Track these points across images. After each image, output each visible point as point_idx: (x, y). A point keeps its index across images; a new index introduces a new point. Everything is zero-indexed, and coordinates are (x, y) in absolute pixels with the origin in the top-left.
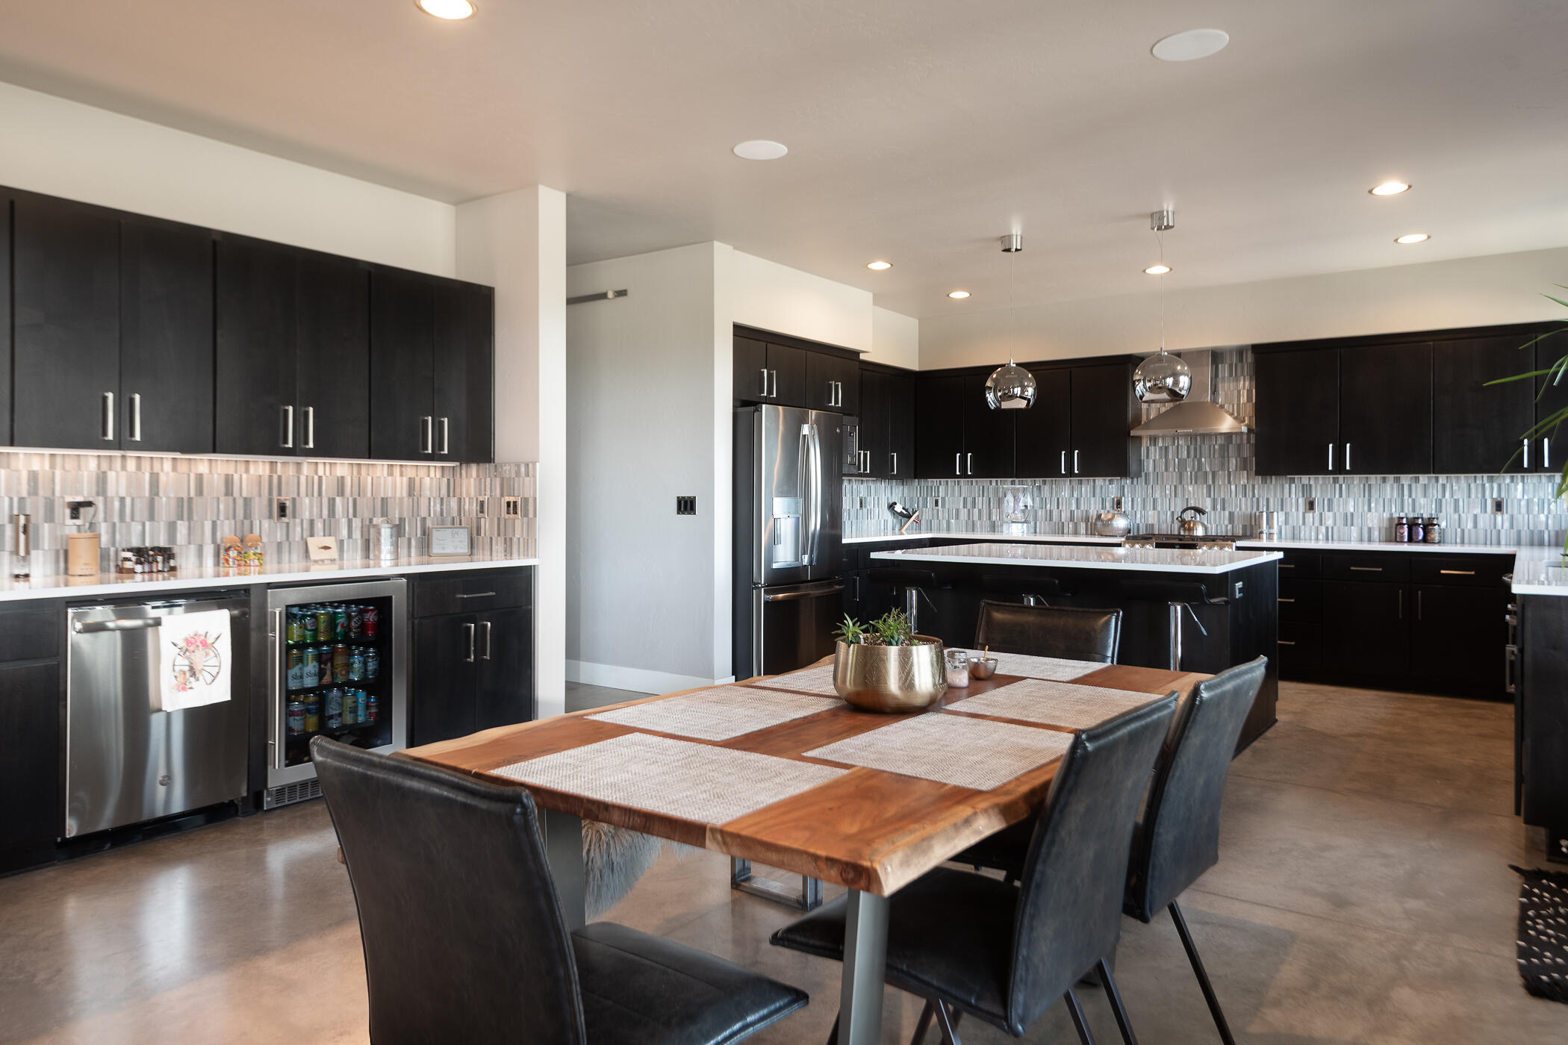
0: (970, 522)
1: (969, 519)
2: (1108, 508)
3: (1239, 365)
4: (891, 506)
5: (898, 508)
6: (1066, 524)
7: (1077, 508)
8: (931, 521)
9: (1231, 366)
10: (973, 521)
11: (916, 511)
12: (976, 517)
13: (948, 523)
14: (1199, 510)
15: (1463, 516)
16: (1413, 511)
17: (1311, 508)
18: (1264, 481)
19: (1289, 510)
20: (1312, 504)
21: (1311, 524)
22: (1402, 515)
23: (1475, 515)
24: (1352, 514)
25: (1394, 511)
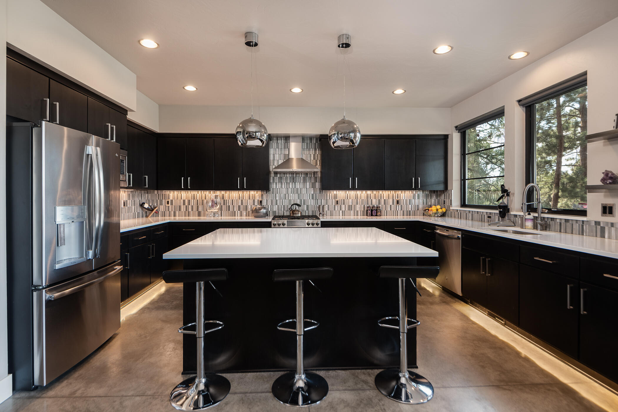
0: (187, 212)
1: (186, 210)
2: (256, 204)
3: (310, 143)
4: (142, 205)
5: (146, 206)
6: (236, 212)
7: (242, 205)
8: (165, 212)
9: (307, 144)
10: (189, 212)
11: (156, 207)
12: (190, 210)
13: (175, 213)
14: (299, 205)
15: (387, 206)
16: (371, 204)
17: (337, 203)
18: (320, 192)
19: (329, 205)
20: (337, 201)
21: (337, 210)
22: (368, 206)
23: (391, 206)
24: (351, 206)
25: (365, 204)
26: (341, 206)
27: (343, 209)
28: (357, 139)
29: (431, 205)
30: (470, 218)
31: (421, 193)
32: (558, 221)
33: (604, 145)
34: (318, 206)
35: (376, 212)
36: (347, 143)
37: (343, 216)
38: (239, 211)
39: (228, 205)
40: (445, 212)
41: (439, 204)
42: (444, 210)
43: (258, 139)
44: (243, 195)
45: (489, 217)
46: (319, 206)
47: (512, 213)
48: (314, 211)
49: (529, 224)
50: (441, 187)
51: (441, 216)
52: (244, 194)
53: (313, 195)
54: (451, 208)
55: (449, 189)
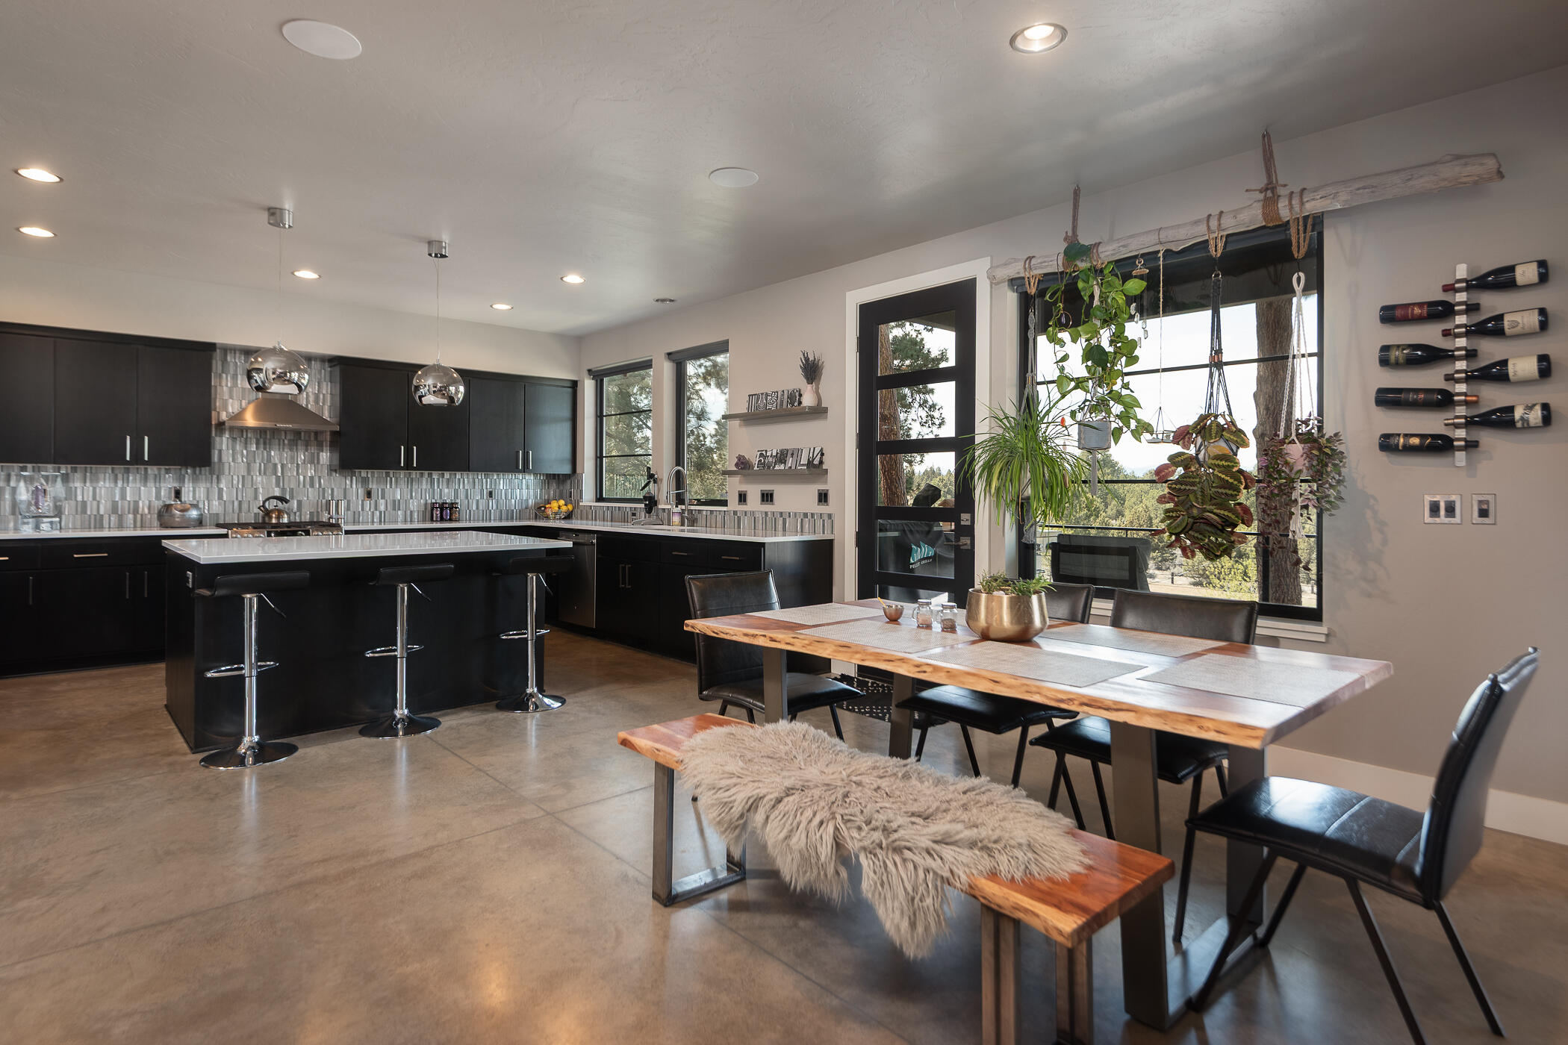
7: (122, 499)
14: (282, 499)
15: (470, 501)
16: (441, 498)
17: (369, 496)
18: (331, 477)
19: (351, 499)
20: (369, 493)
21: (368, 509)
22: (434, 501)
23: (477, 501)
24: (399, 501)
25: (428, 498)
26: (376, 501)
27: (382, 508)
28: (459, 395)
29: (548, 500)
30: (609, 518)
31: (532, 478)
32: (704, 513)
33: (740, 426)
34: (324, 501)
35: (450, 513)
36: (445, 401)
37: (380, 521)
40: (572, 511)
41: (561, 498)
42: (570, 507)
43: (294, 383)
45: (634, 514)
46: (328, 503)
47: (660, 507)
48: (315, 513)
49: (676, 519)
50: (566, 469)
51: (565, 518)
53: (312, 478)
54: (581, 504)
55: (578, 472)
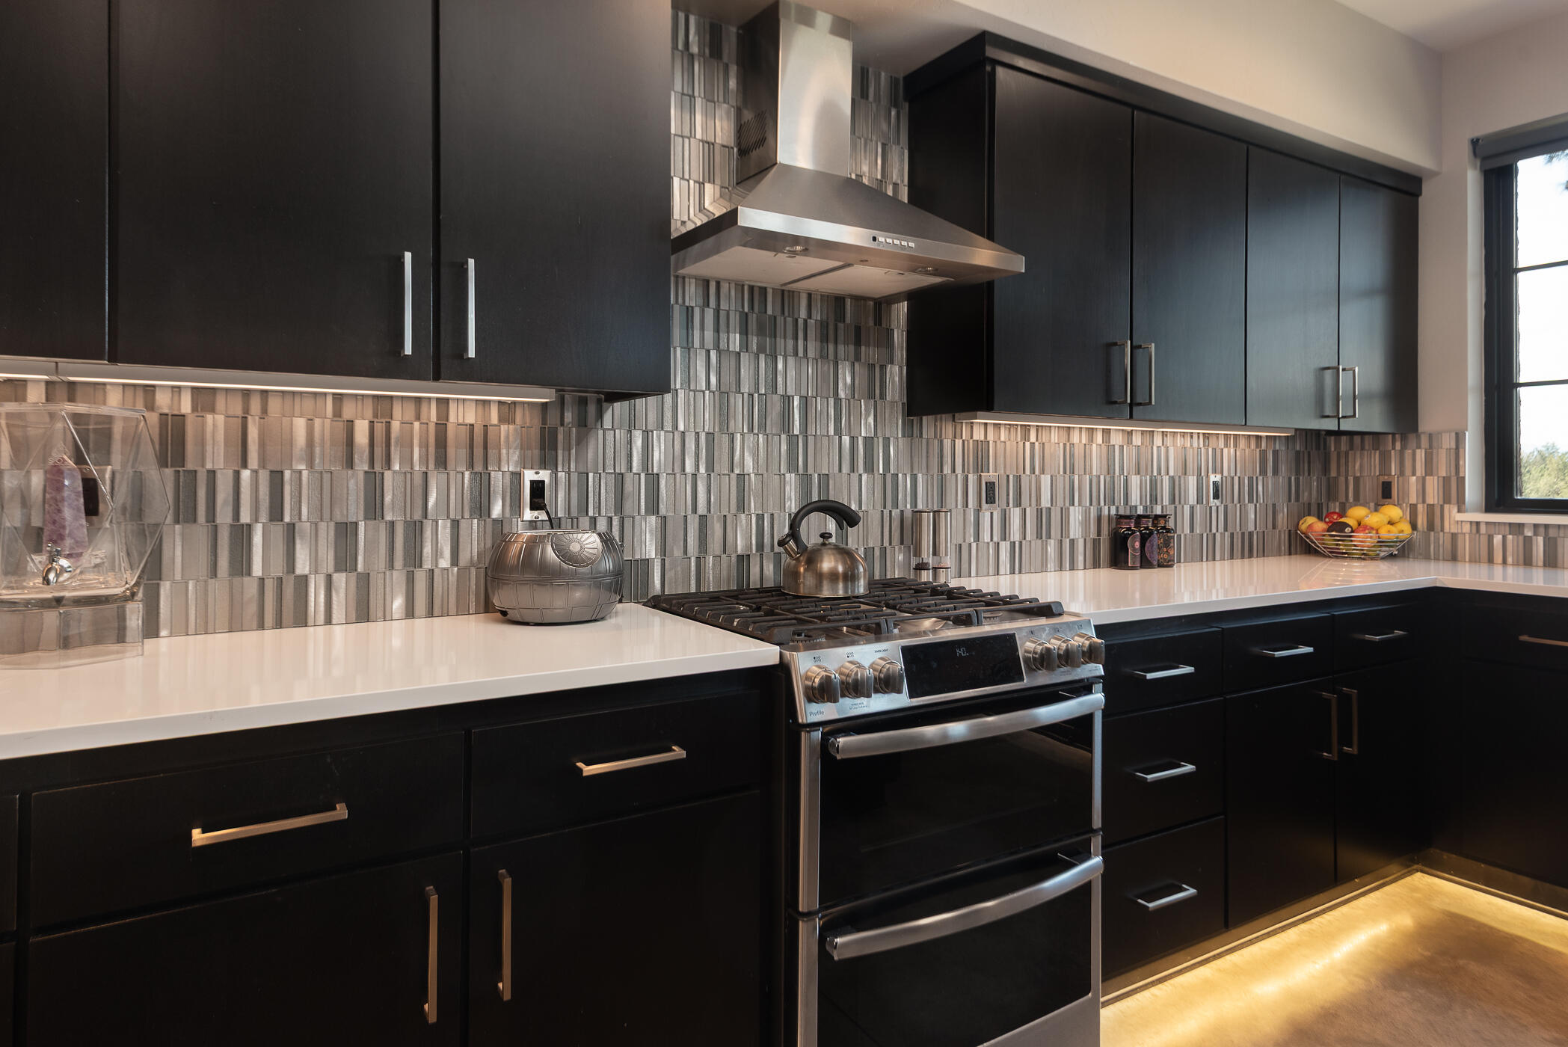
16: (1126, 501)
17: (991, 500)
18: (909, 432)
20: (991, 487)
21: (987, 536)
22: (1113, 511)
23: (1192, 508)
24: (1048, 510)
25: (1102, 500)
26: (1004, 513)
27: (1015, 531)
34: (896, 513)
35: (1159, 546)
37: (1013, 572)
38: (340, 579)
39: (224, 517)
44: (379, 428)
48: (877, 553)
52: (396, 425)
53: (869, 442)
54: (1455, 517)
55: (1427, 428)
